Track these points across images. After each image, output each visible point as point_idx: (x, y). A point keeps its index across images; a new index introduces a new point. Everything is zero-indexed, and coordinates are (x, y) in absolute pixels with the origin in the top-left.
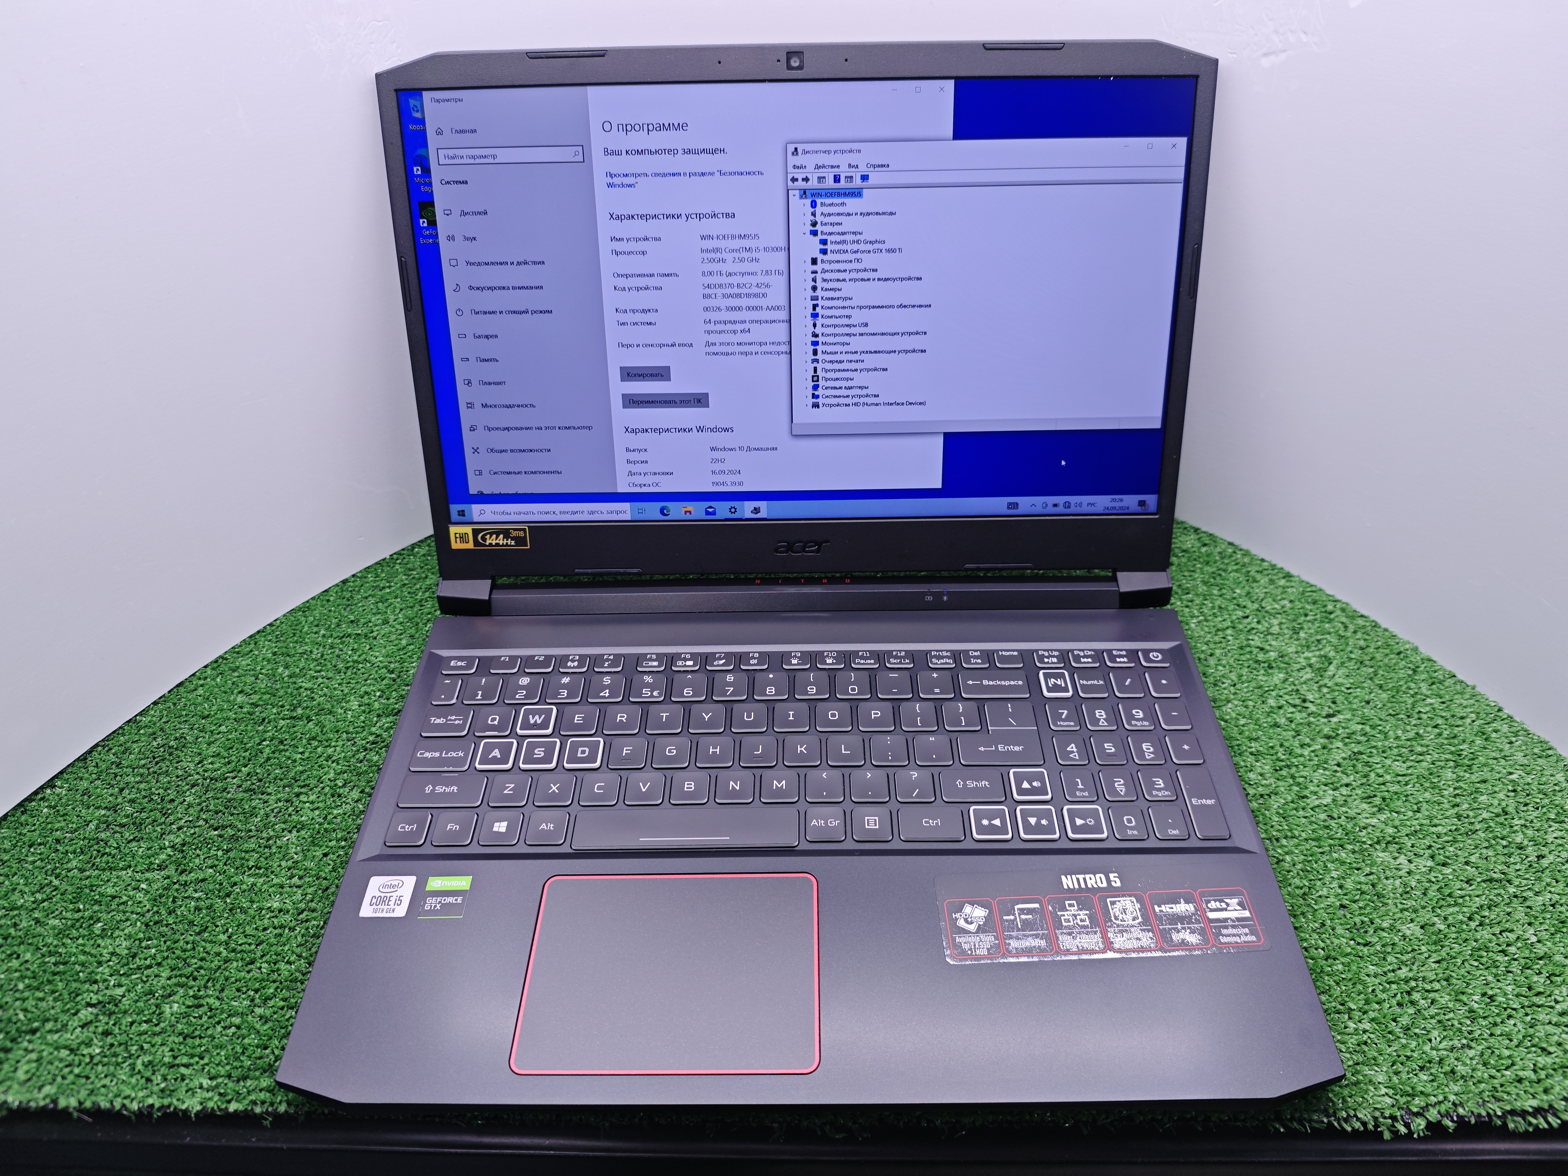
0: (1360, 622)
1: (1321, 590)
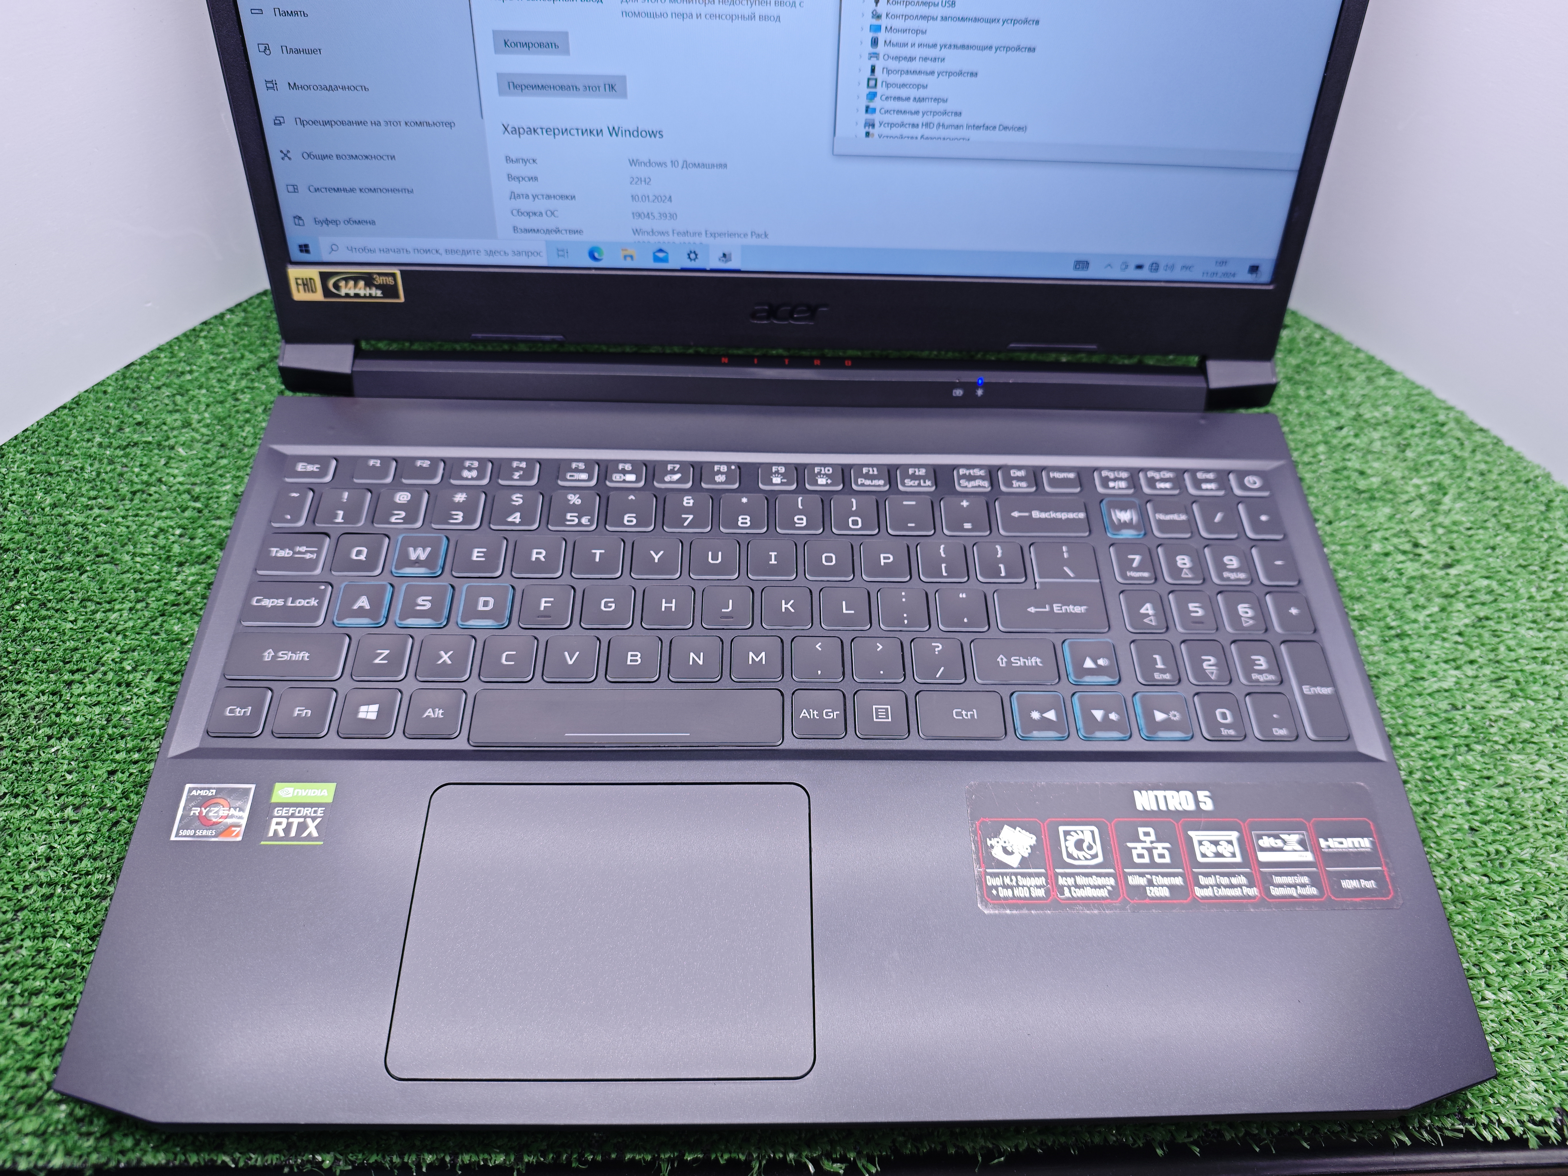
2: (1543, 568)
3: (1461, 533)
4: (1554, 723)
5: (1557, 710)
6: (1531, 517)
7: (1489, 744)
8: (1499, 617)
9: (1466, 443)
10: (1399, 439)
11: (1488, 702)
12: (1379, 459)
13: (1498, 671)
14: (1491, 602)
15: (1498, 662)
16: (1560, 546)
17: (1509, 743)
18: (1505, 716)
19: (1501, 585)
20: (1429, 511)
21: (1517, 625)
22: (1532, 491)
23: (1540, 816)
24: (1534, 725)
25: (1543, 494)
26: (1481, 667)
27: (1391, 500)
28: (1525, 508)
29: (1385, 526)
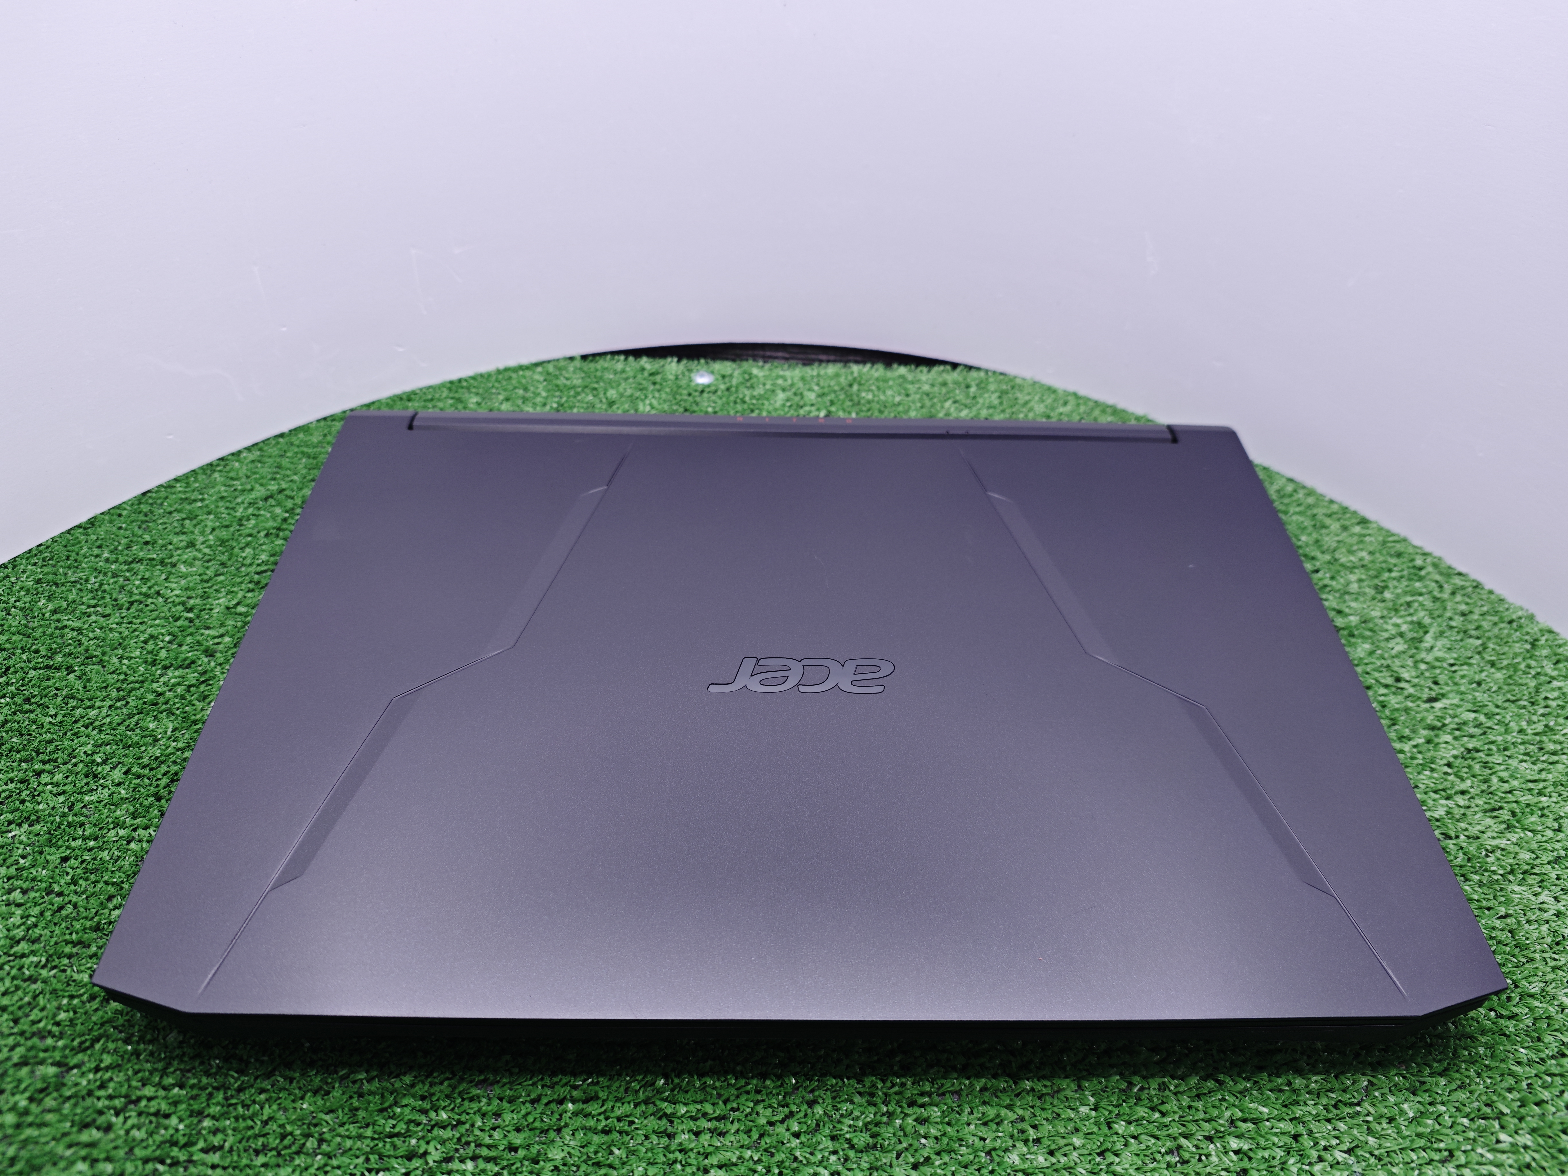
0: (1457, 581)
1: (1405, 540)
2: (1533, 704)
3: (1445, 669)
4: (1555, 854)
5: (1558, 841)
6: (1516, 655)
7: (1486, 874)
8: (1489, 749)
9: (1446, 586)
10: (1376, 581)
11: (1483, 832)
12: (1356, 599)
13: (1492, 801)
14: (1481, 735)
15: (1491, 793)
16: (1550, 682)
17: (1509, 873)
18: (1502, 846)
19: (1489, 718)
20: (1409, 648)
21: (1509, 757)
22: (1516, 630)
23: (1548, 949)
24: (1534, 856)
25: (1528, 633)
26: (1472, 798)
27: (1371, 637)
28: (1510, 646)
29: (1366, 661)
